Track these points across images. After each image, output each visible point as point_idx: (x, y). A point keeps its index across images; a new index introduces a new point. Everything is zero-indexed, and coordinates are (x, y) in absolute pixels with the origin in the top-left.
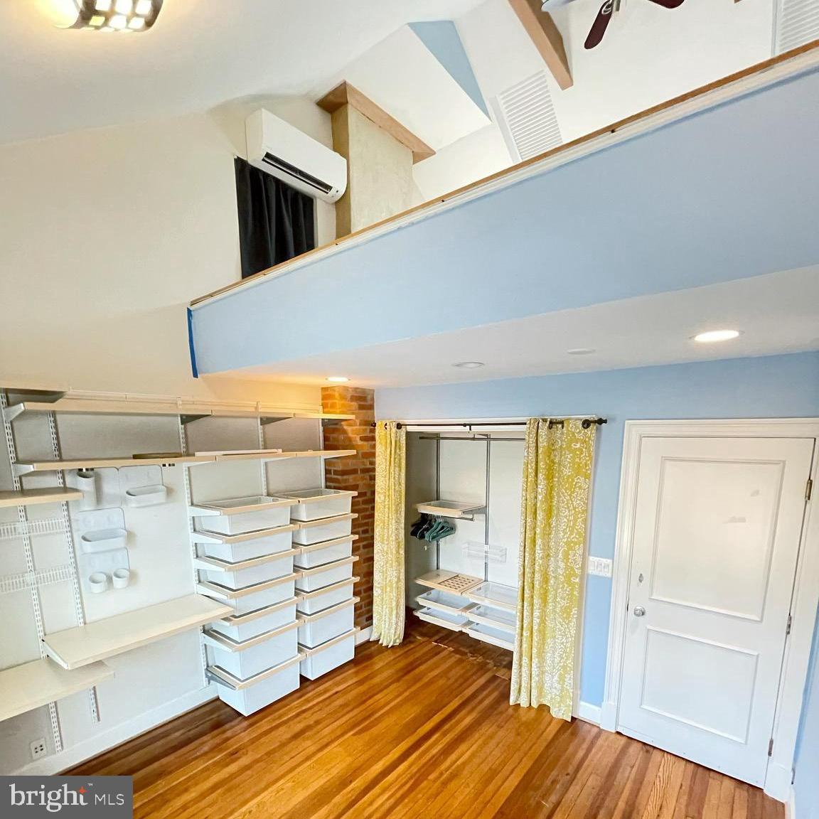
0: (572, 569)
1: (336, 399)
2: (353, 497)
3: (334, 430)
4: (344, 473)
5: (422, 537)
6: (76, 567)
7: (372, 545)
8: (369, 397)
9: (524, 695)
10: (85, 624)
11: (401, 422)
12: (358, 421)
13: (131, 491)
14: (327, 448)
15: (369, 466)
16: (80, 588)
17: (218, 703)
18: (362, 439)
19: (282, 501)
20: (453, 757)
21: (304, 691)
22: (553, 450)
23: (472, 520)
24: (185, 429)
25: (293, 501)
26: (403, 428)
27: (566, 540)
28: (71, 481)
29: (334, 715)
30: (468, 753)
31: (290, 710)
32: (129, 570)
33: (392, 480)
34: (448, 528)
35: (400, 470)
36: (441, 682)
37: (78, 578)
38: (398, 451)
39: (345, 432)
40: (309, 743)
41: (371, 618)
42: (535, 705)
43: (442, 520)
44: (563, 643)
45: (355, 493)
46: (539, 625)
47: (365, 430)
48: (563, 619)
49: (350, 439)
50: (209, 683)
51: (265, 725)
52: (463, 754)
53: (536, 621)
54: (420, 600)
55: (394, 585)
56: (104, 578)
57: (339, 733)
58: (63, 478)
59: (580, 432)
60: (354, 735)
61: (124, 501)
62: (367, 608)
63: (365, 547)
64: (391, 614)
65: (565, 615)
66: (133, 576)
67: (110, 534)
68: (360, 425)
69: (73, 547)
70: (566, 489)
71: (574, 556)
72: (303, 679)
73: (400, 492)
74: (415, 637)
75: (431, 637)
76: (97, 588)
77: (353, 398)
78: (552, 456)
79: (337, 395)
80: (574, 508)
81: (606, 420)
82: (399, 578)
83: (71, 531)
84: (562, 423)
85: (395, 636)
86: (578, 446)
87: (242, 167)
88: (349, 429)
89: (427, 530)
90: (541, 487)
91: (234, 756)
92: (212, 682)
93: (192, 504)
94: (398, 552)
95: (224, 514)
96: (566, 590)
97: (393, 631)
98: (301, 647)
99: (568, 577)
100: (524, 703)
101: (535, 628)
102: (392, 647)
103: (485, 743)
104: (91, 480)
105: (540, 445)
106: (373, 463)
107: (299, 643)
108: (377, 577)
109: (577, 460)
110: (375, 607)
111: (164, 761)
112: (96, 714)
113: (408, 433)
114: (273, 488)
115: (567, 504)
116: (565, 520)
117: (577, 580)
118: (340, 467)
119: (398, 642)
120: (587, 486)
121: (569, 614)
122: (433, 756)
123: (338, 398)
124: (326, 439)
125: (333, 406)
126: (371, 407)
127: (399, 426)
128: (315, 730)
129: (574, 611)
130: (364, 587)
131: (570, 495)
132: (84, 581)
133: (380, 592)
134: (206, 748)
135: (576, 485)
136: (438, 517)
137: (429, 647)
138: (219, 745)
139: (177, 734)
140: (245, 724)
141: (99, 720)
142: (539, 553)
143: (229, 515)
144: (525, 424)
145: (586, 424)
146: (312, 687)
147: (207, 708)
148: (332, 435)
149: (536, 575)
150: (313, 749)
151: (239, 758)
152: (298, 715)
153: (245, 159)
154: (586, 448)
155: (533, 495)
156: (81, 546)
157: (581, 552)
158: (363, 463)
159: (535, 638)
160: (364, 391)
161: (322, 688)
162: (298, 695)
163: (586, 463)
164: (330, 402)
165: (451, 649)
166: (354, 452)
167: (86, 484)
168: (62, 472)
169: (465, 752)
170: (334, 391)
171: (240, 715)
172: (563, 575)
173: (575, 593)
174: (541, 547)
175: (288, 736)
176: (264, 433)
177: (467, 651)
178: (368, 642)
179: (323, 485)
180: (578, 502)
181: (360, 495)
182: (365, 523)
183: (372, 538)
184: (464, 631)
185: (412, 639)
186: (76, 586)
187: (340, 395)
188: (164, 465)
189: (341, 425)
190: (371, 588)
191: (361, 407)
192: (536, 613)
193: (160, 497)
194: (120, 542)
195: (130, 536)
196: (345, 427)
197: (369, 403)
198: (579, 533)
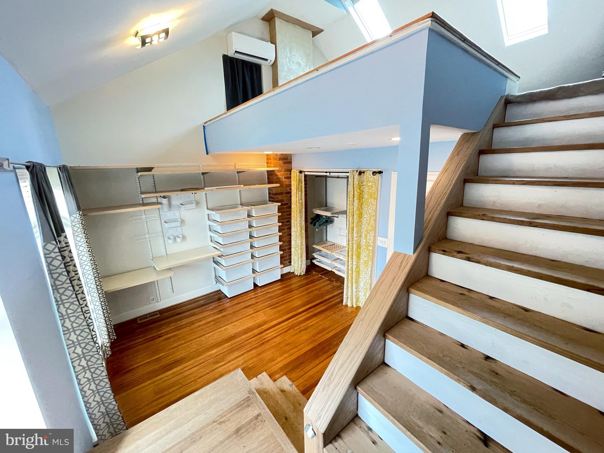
0: (369, 243)
1: (271, 160)
2: (278, 206)
3: (272, 175)
4: (276, 194)
5: (315, 225)
6: (163, 233)
7: (290, 228)
8: (289, 158)
9: (349, 301)
10: (167, 255)
11: (302, 170)
12: (283, 170)
13: (182, 204)
14: (270, 182)
15: (289, 191)
16: (164, 241)
17: (220, 292)
18: (285, 178)
19: (245, 207)
20: (308, 322)
21: (255, 290)
22: (362, 186)
23: (337, 217)
24: (204, 177)
25: (249, 208)
26: (303, 173)
27: (366, 229)
28: (160, 200)
29: (264, 301)
30: (315, 322)
31: (247, 297)
32: (183, 235)
33: (298, 198)
34: (329, 221)
35: (302, 193)
36: (316, 292)
37: (164, 237)
38: (300, 183)
39: (276, 175)
40: (251, 310)
41: (290, 262)
42: (354, 306)
43: (324, 217)
44: (365, 277)
45: (280, 204)
46: (356, 268)
47: (287, 174)
48: (365, 266)
49: (279, 179)
50: (216, 283)
51: (235, 302)
52: (313, 322)
53: (354, 267)
54: (315, 255)
55: (299, 247)
56: (172, 237)
57: (264, 308)
58: (157, 199)
59: (371, 177)
60: (270, 309)
61: (180, 207)
62: (289, 257)
63: (288, 229)
64: (298, 260)
65: (366, 264)
66: (184, 238)
67: (175, 221)
68: (285, 171)
69: (162, 225)
70: (366, 205)
71: (370, 236)
72: (255, 285)
73: (302, 203)
74: (312, 272)
75: (319, 273)
76: (170, 241)
77: (280, 159)
78: (361, 188)
79: (272, 158)
80: (370, 214)
81: (382, 172)
82: (302, 244)
83: (160, 219)
84: (364, 172)
85: (300, 270)
86: (371, 184)
87: (226, 58)
88: (278, 174)
89: (317, 221)
90: (355, 203)
91: (221, 311)
92: (218, 283)
93: (208, 209)
94: (301, 231)
95: (217, 213)
96: (366, 253)
97: (299, 268)
98: (254, 271)
99: (368, 246)
100: (349, 305)
101: (354, 269)
102: (299, 275)
103: (325, 319)
104: (166, 199)
105: (355, 183)
106: (291, 189)
107: (252, 269)
108: (293, 243)
109: (370, 191)
110: (292, 257)
111: (195, 310)
112: (172, 290)
113: (306, 176)
114: (243, 201)
115: (366, 212)
116: (365, 219)
117: (371, 248)
118: (274, 192)
119: (302, 274)
120: (375, 203)
121: (368, 264)
122: (300, 321)
123: (273, 159)
124: (268, 178)
125: (271, 163)
126: (290, 163)
127: (301, 172)
128: (255, 305)
129: (370, 263)
130: (288, 247)
131: (367, 208)
132: (166, 239)
133: (294, 250)
134: (211, 308)
135: (370, 203)
136: (323, 215)
137: (318, 276)
138: (216, 307)
139: (202, 301)
140: (229, 300)
141: (173, 292)
142: (355, 235)
143: (219, 214)
144: (348, 172)
145: (374, 173)
146: (259, 289)
147: (215, 293)
148: (271, 177)
149: (354, 245)
150: (252, 312)
151: (223, 312)
152: (250, 299)
153: (227, 54)
154: (374, 185)
155: (352, 207)
156: (164, 225)
157: (373, 235)
158: (286, 189)
159: (354, 275)
160: (286, 155)
161: (263, 290)
162: (253, 291)
163: (374, 192)
164: (270, 161)
165: (327, 278)
166: (278, 185)
167: (165, 201)
168: (157, 197)
169: (314, 321)
170: (271, 156)
171: (227, 297)
172: (364, 245)
173: (370, 254)
174: (356, 232)
175: (243, 307)
176: (239, 177)
177: (334, 280)
178: (290, 272)
179: (268, 199)
180: (371, 211)
181: (282, 205)
182: (288, 218)
183: (291, 224)
184: (333, 270)
185: (310, 273)
186: (163, 240)
187: (273, 158)
188: (193, 193)
189: (275, 172)
190: (290, 248)
191: (285, 163)
192: (354, 263)
193: (194, 206)
194: (178, 224)
195: (183, 221)
196: (277, 173)
197: (289, 161)
198: (371, 226)
